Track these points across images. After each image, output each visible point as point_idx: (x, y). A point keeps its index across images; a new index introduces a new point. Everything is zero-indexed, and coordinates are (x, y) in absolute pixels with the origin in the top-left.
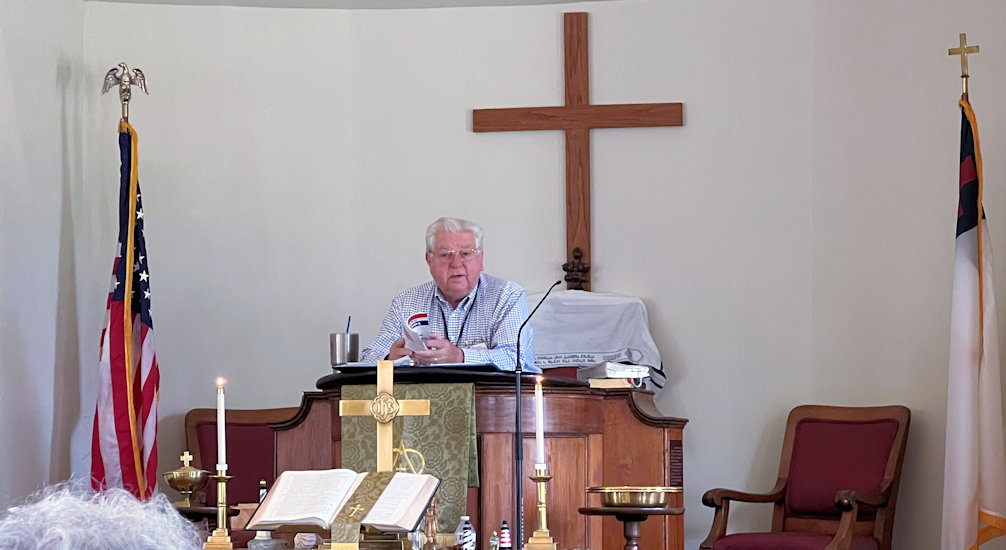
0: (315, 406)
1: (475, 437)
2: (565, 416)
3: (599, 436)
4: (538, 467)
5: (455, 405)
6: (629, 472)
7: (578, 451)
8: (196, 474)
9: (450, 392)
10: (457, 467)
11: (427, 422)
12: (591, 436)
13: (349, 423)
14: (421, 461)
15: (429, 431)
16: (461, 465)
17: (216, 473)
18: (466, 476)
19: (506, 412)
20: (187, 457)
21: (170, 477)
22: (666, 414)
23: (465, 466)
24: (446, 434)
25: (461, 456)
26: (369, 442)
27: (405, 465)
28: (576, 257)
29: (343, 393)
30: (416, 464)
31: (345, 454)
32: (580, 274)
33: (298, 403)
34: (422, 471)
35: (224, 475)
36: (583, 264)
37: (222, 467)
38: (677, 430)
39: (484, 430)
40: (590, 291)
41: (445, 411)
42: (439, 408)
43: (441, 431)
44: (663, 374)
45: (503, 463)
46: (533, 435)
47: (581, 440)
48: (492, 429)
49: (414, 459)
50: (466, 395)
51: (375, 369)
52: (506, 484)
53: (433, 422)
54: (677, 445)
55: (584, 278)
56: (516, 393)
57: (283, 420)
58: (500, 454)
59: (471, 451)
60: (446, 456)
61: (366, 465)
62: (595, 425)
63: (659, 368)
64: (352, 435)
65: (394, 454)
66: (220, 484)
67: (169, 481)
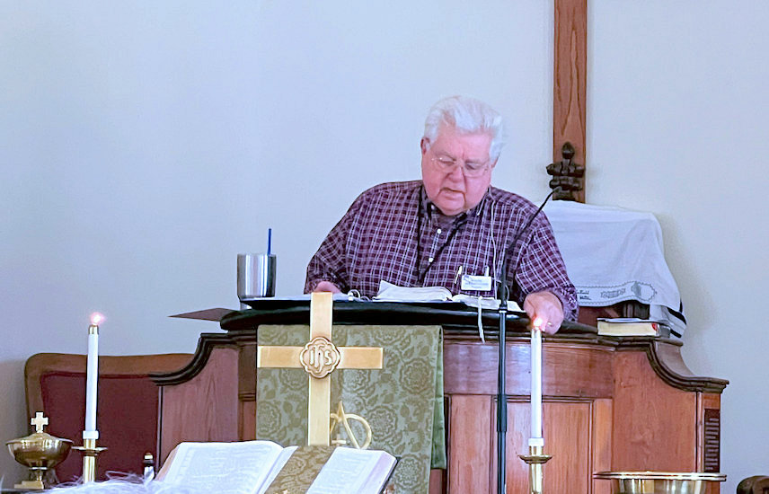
0: (215, 352)
1: (442, 400)
2: (564, 373)
3: (608, 402)
4: (532, 443)
5: (416, 355)
6: (648, 452)
7: (580, 421)
8: (52, 444)
9: (409, 337)
10: (417, 440)
11: (375, 378)
12: (597, 402)
13: (266, 378)
14: (366, 431)
15: (379, 391)
16: (422, 438)
17: (82, 443)
18: (429, 453)
19: (483, 366)
20: (40, 421)
21: (16, 447)
22: (698, 372)
23: (428, 439)
24: (403, 395)
25: (422, 426)
26: (294, 404)
27: (345, 436)
28: (566, 156)
29: (259, 335)
30: (361, 435)
31: (261, 418)
32: (570, 178)
33: (192, 349)
34: (367, 445)
35: (93, 447)
36: (575, 166)
37: (91, 434)
38: (714, 395)
39: (453, 391)
40: (584, 202)
41: (403, 364)
42: (393, 359)
43: (395, 390)
44: (682, 318)
45: (478, 435)
46: (526, 399)
47: (584, 407)
48: (463, 389)
49: (357, 429)
50: (431, 342)
51: (308, 303)
52: (481, 464)
53: (385, 378)
54: (713, 414)
55: (577, 185)
56: (499, 340)
57: (169, 371)
58: (474, 421)
59: (436, 417)
60: (402, 425)
61: (291, 435)
62: (602, 387)
63: (677, 310)
64: (272, 394)
65: (332, 420)
66: (87, 458)
67: (16, 453)
